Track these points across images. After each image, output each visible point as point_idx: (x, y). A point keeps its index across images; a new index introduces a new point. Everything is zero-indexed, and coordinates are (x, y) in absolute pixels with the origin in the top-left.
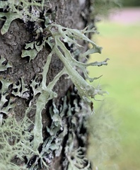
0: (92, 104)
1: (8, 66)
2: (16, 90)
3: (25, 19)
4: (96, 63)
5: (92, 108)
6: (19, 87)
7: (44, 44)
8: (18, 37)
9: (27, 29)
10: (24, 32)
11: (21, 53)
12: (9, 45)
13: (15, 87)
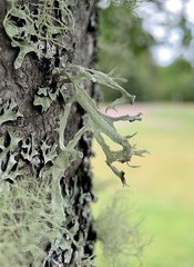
0: (123, 174)
1: (19, 114)
2: (25, 150)
3: (40, 54)
4: (127, 116)
5: (123, 179)
6: (29, 147)
7: (57, 93)
8: (30, 78)
9: (40, 69)
10: (36, 71)
11: (33, 99)
12: (20, 86)
13: (24, 146)
